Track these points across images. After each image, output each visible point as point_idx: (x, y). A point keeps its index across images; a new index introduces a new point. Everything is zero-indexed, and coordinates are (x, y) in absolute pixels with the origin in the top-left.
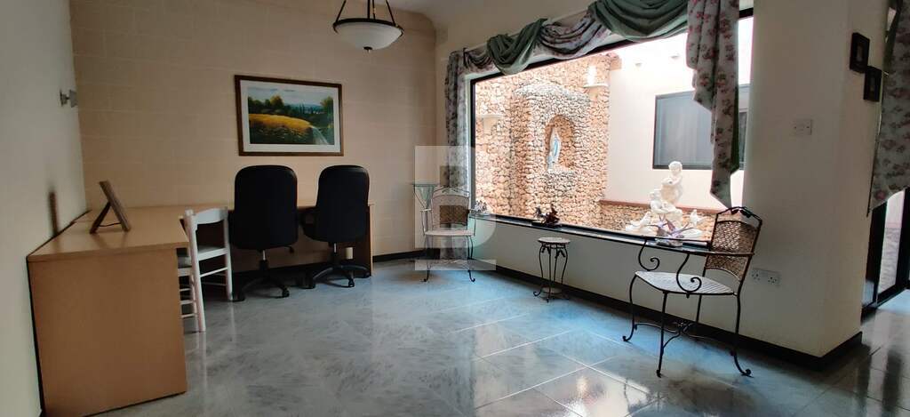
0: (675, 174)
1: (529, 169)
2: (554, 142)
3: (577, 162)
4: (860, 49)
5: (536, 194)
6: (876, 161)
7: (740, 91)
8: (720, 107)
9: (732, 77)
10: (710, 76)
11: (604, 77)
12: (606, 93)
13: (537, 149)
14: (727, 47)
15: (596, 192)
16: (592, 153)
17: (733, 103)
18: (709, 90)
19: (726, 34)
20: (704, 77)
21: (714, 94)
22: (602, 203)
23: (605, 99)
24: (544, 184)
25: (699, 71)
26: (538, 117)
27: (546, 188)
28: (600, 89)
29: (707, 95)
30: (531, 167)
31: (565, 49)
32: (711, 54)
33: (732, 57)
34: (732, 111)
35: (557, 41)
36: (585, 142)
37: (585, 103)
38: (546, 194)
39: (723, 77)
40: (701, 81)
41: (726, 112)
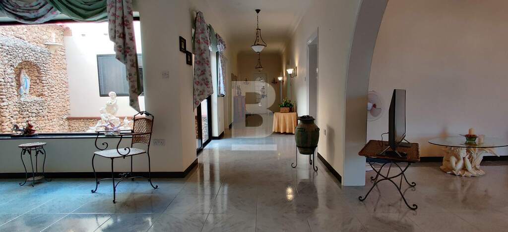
0: (113, 99)
2: (23, 80)
4: (183, 43)
6: (194, 90)
7: (138, 56)
8: (129, 63)
9: (133, 49)
10: (122, 47)
11: (60, 39)
12: (63, 50)
14: (129, 33)
15: (63, 112)
16: (57, 87)
17: (135, 61)
18: (123, 54)
19: (128, 27)
20: (120, 47)
21: (126, 56)
22: (69, 119)
25: (117, 43)
28: (57, 47)
29: (122, 56)
30: (4, 97)
31: (25, 17)
32: (122, 36)
33: (132, 39)
34: (135, 65)
35: (18, 10)
37: (48, 55)
39: (129, 48)
40: (119, 49)
41: (132, 66)
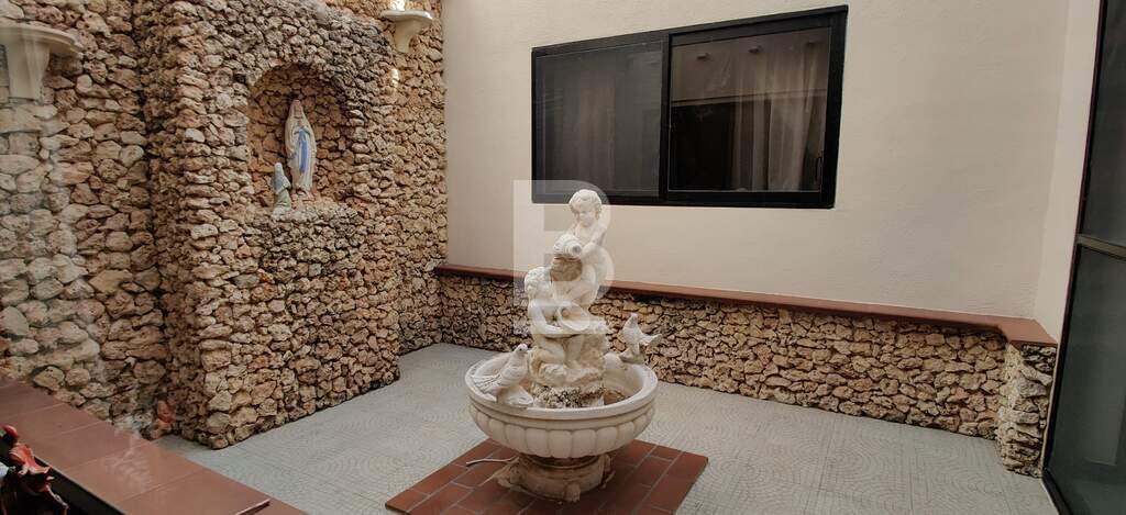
1: (197, 209)
2: (294, 139)
3: (362, 188)
5: (232, 280)
13: (221, 151)
22: (441, 273)
23: (435, 54)
24: (257, 250)
26: (216, 61)
27: (267, 260)
28: (418, 27)
30: (204, 202)
36: (378, 139)
38: (270, 276)
